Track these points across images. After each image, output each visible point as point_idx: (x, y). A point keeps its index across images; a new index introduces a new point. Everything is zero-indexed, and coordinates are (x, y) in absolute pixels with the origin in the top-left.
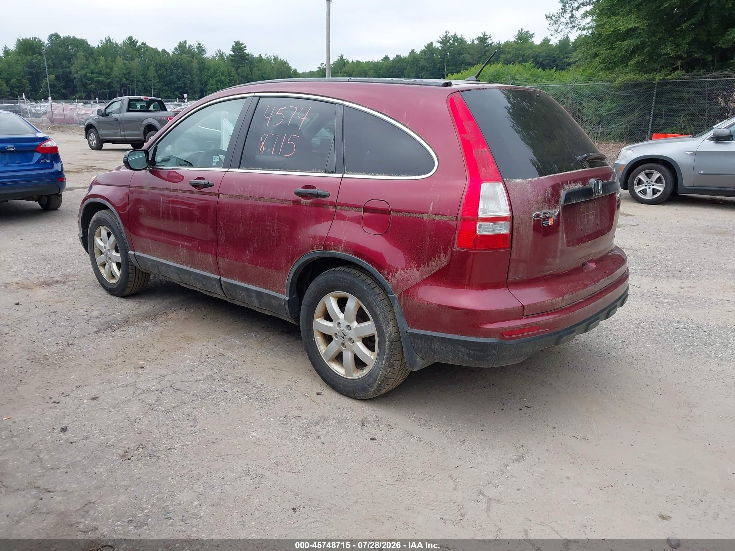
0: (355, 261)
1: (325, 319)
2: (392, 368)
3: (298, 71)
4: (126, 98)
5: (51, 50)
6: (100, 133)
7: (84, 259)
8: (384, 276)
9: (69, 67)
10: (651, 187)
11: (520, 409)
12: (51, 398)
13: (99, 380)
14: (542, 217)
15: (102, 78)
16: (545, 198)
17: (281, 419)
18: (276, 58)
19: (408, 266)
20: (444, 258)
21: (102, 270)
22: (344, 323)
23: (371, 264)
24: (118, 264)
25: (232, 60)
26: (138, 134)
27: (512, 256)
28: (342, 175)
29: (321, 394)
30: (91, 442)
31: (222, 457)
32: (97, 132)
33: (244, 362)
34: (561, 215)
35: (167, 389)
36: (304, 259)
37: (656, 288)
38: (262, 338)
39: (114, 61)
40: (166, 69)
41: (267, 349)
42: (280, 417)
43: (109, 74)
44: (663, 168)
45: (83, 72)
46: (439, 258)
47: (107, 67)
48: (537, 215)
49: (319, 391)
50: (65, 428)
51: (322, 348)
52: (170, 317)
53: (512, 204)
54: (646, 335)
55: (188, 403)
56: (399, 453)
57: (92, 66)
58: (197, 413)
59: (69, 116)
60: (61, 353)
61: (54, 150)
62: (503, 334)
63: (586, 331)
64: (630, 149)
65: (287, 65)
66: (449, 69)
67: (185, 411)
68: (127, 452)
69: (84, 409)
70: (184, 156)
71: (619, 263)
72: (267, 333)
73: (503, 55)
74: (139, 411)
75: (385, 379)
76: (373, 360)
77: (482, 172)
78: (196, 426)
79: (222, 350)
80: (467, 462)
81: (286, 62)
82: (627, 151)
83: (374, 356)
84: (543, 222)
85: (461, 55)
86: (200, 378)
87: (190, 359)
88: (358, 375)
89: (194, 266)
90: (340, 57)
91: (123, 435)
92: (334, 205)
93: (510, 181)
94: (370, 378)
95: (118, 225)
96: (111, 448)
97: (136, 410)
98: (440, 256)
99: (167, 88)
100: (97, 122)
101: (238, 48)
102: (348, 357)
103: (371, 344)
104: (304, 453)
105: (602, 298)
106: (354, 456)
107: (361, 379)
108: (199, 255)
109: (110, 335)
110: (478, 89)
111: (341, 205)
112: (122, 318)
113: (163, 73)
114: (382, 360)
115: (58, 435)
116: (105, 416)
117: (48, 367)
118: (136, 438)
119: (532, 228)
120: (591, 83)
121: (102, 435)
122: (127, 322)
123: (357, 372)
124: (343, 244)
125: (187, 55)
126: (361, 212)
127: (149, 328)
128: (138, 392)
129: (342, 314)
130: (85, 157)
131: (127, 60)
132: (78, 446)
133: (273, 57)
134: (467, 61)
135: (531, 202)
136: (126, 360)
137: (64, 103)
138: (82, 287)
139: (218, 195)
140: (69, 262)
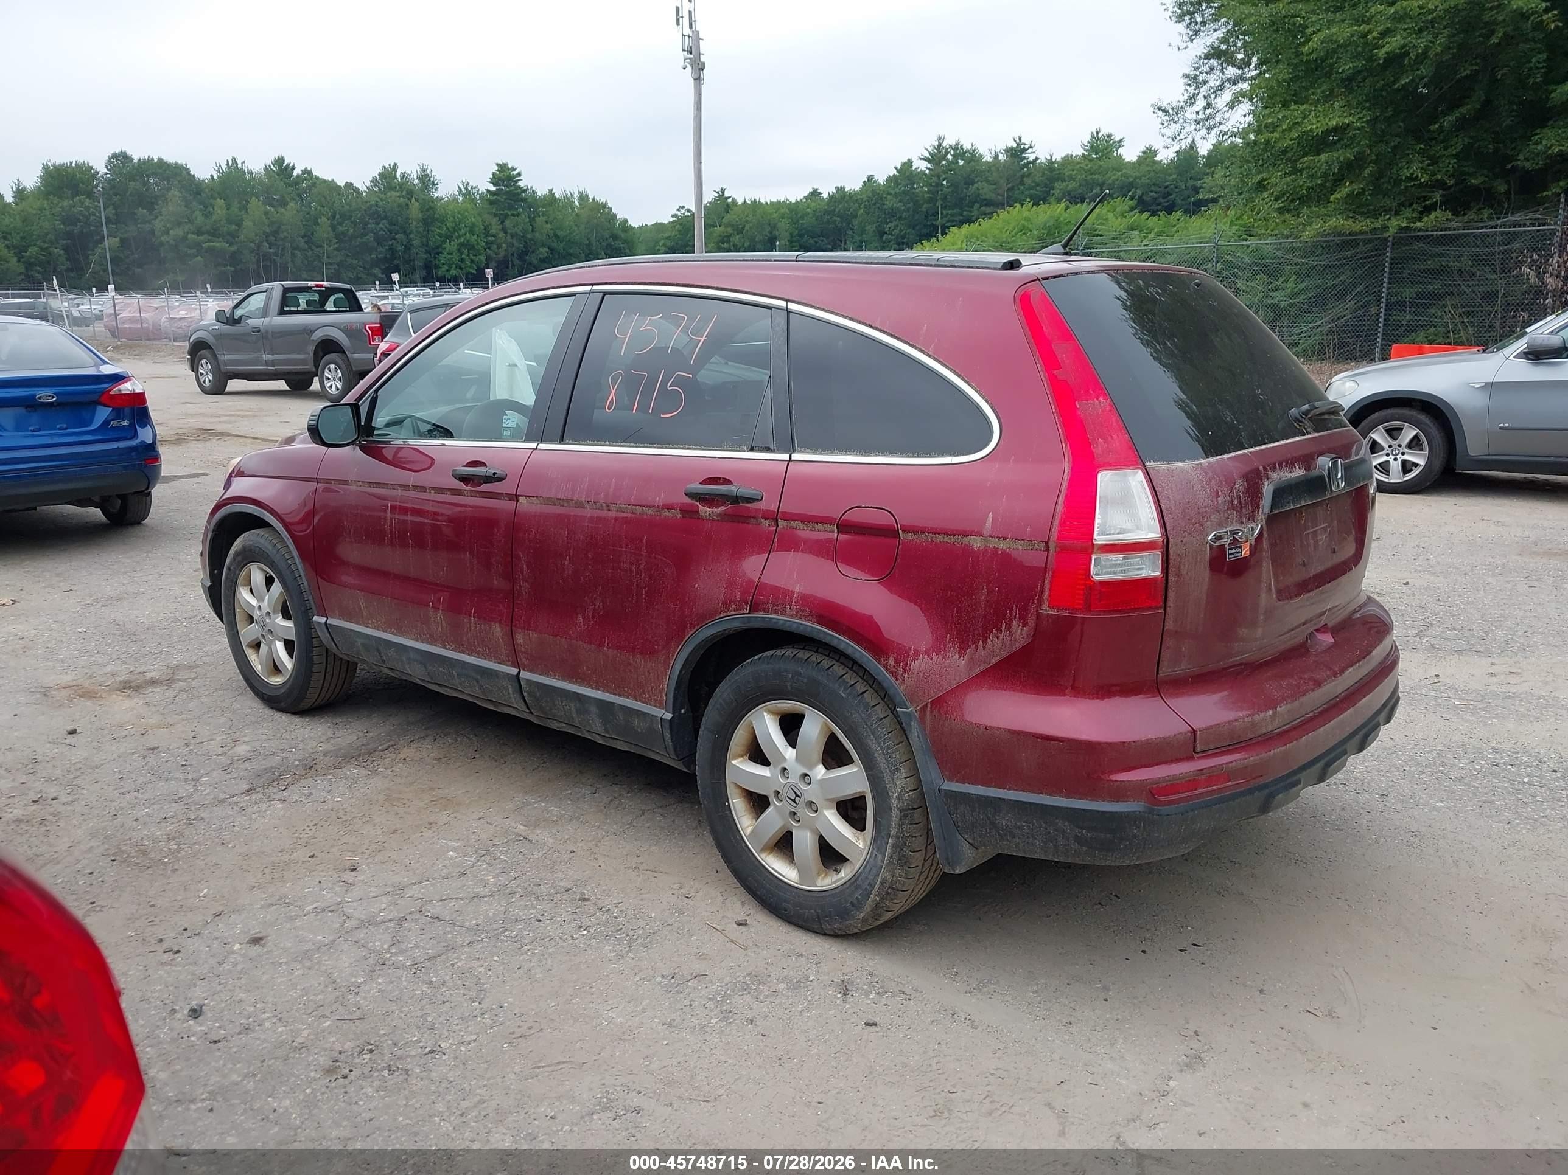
0: (821, 637)
1: (752, 759)
2: (906, 868)
3: (630, 223)
4: (277, 286)
5: (113, 187)
6: (222, 358)
7: (206, 632)
8: (886, 668)
9: (149, 222)
10: (1398, 457)
11: (1181, 950)
12: (161, 940)
13: (262, 899)
14: (1226, 541)
15: (218, 242)
16: (1232, 501)
17: (665, 982)
18: (583, 197)
19: (937, 647)
20: (1019, 631)
21: (252, 657)
22: (796, 770)
23: (858, 643)
24: (289, 645)
25: (491, 203)
26: (302, 359)
27: (1167, 623)
28: (788, 455)
29: (746, 924)
30: (258, 1039)
31: (546, 1069)
32: (216, 358)
33: (572, 855)
34: (1265, 534)
35: (413, 917)
36: (706, 632)
37: (1437, 676)
38: (606, 800)
39: (244, 208)
40: (354, 223)
41: (620, 825)
42: (663, 976)
43: (233, 235)
44: (1423, 418)
45: (178, 232)
46: (1009, 630)
47: (230, 222)
48: (1218, 538)
49: (741, 917)
50: (199, 1009)
51: (745, 822)
52: (402, 756)
53: (1165, 515)
54: (1430, 781)
55: (461, 949)
56: (931, 1054)
57: (199, 219)
58: (481, 969)
59: (151, 323)
60: (174, 838)
61: (139, 399)
62: (1154, 792)
63: (1321, 780)
64: (1349, 378)
65: (607, 210)
66: (947, 214)
67: (456, 966)
68: (337, 1061)
69: (235, 965)
70: (433, 413)
71: (1378, 632)
72: (616, 788)
73: (1060, 183)
74: (356, 968)
75: (890, 891)
76: (861, 851)
77: (1099, 447)
78: (483, 999)
79: (522, 827)
80: (1082, 1071)
81: (606, 203)
82: (1344, 383)
83: (865, 841)
84: (1230, 552)
85: (973, 185)
86: (480, 890)
87: (454, 849)
88: (828, 881)
89: (460, 647)
90: (718, 193)
91: (325, 1022)
92: (773, 517)
93: (1158, 467)
94: (857, 888)
95: (289, 561)
96: (301, 1054)
97: (350, 966)
98: (1010, 627)
99: (355, 262)
100: (214, 336)
101: (505, 177)
102: (804, 842)
103: (855, 815)
104: (723, 1058)
105: (1351, 709)
106: (833, 1063)
107: (834, 892)
108: (472, 624)
109: (277, 797)
110: (1077, 273)
111: (789, 517)
112: (299, 761)
113: (348, 230)
114: (883, 850)
115: (185, 1025)
116: (283, 980)
117: (150, 871)
118: (354, 1028)
119: (1207, 564)
120: (1253, 242)
121: (279, 1024)
122: (311, 768)
123: (826, 875)
124: (794, 600)
125: (398, 194)
126: (833, 532)
127: (362, 782)
128: (349, 924)
129: (790, 749)
130: (191, 409)
131: (272, 205)
132: (230, 1048)
133: (576, 195)
134: (984, 197)
135: (1204, 510)
136: (315, 852)
137: (139, 296)
138: (207, 693)
139: (515, 498)
140: (176, 639)
